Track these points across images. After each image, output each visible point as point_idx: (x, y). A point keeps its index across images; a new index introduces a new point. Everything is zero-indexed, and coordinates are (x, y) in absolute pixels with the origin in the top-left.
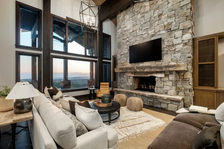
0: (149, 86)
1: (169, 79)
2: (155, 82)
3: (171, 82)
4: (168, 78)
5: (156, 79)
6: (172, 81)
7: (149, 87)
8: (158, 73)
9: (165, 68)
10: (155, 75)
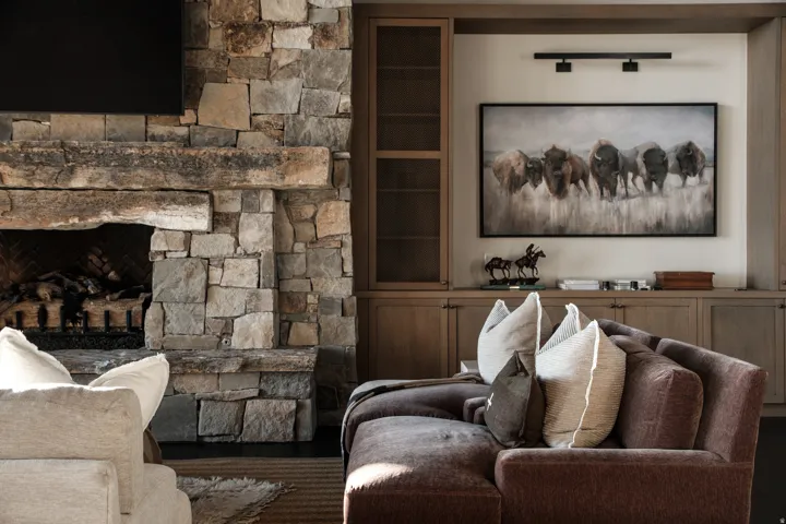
0: (90, 306)
1: (237, 244)
2: (149, 267)
3: (251, 263)
4: (235, 234)
5: (153, 248)
6: (256, 255)
7: (87, 316)
8: (174, 200)
9: (219, 170)
10: (148, 216)
